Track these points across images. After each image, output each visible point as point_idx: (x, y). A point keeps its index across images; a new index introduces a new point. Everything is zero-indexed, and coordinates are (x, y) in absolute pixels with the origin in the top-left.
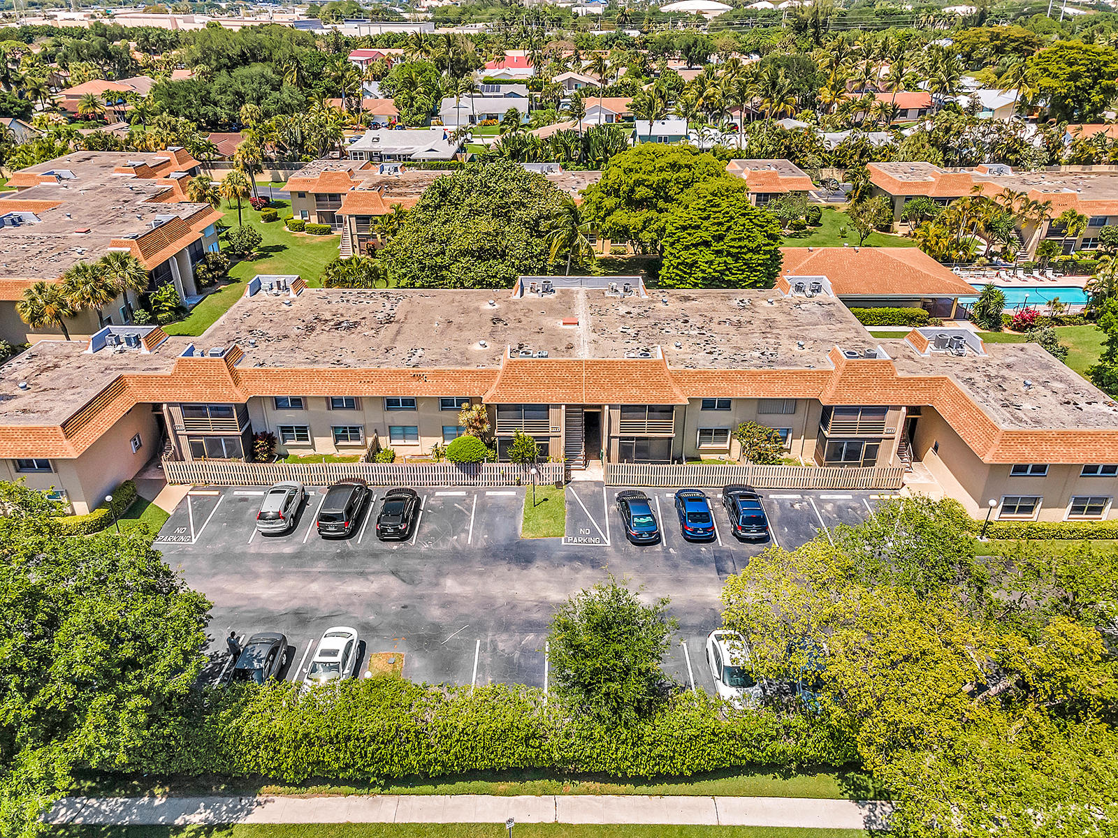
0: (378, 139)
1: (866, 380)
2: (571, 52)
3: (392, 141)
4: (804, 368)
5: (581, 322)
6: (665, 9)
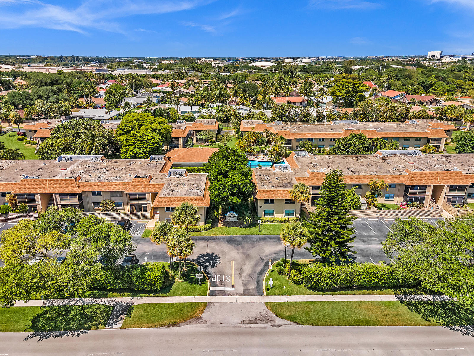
1: (140, 185)
2: (198, 81)
3: (89, 113)
4: (123, 182)
5: (69, 169)
6: (251, 65)
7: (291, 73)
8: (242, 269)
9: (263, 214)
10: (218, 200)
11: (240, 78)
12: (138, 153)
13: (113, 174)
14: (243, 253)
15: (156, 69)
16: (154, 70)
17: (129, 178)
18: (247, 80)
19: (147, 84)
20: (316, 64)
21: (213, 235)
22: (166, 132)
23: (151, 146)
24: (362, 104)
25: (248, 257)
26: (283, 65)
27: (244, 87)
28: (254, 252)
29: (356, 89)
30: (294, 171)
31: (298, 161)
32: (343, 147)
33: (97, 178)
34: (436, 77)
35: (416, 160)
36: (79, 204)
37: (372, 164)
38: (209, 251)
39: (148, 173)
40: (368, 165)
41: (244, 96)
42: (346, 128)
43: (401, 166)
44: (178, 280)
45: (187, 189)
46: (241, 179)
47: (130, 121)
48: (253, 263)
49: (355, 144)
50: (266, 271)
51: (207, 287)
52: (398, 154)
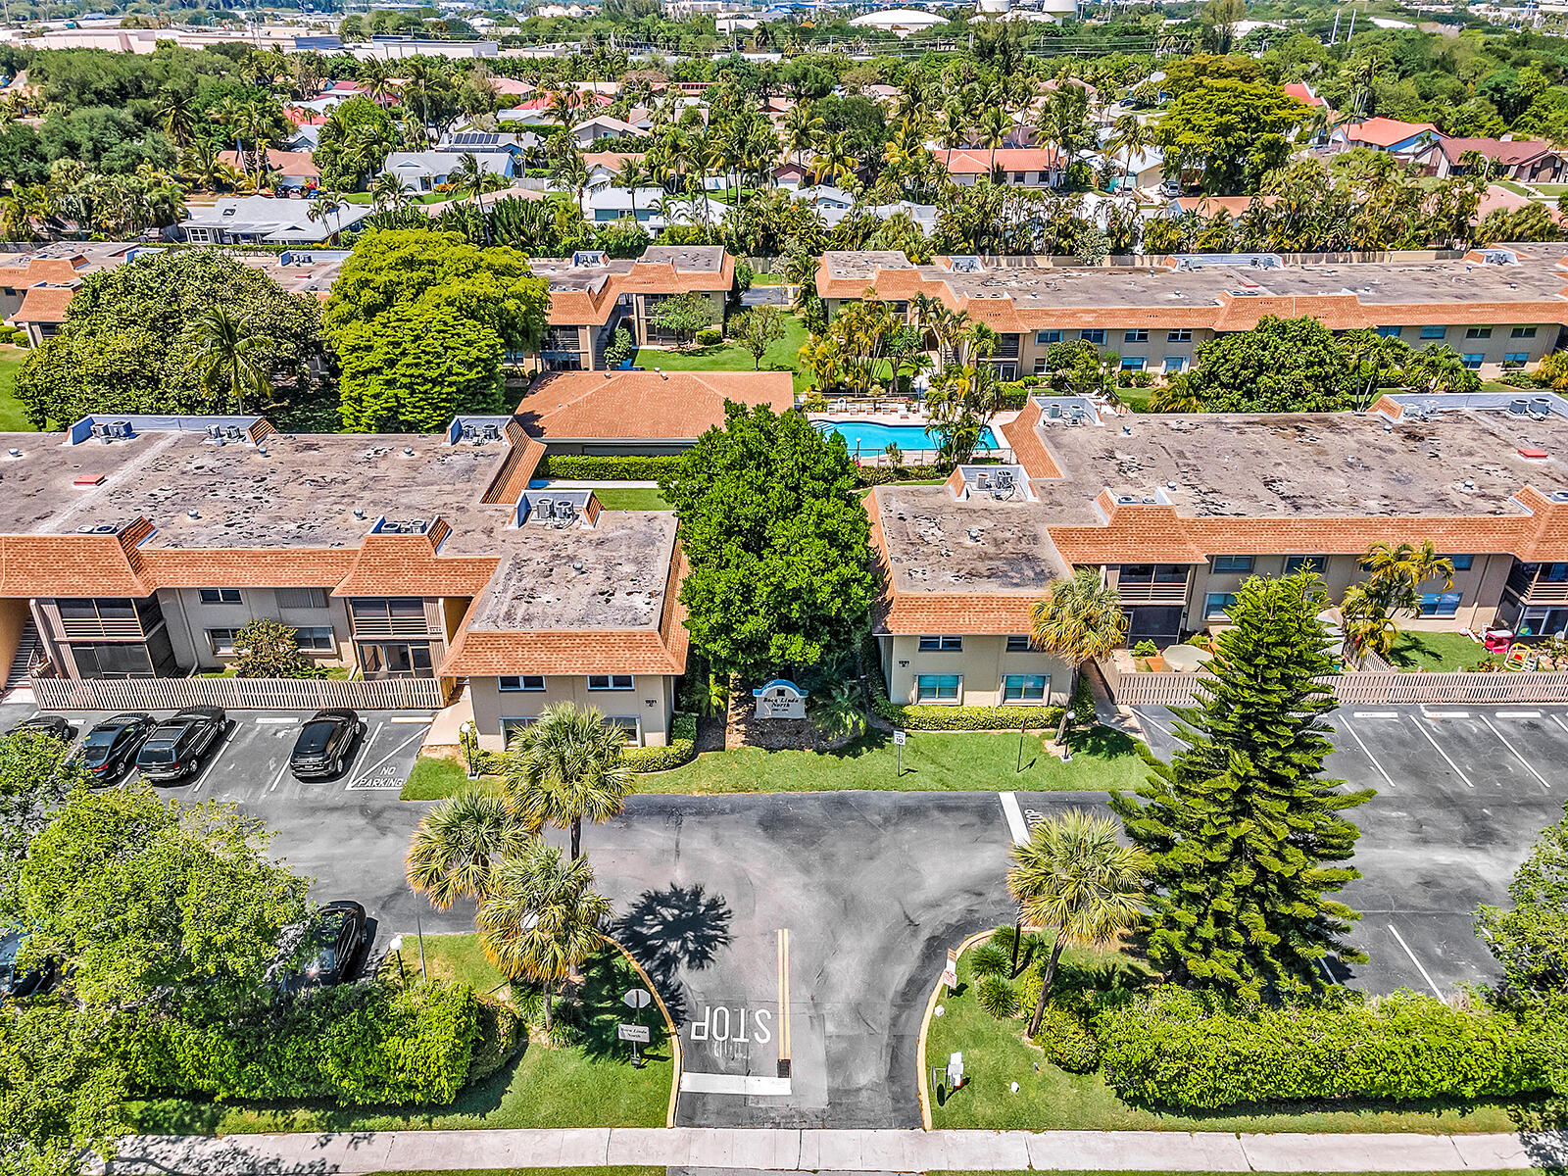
0: (233, 211)
1: (394, 562)
2: (663, 85)
3: (254, 213)
4: (327, 547)
5: (114, 480)
6: (855, 23)
7: (1004, 52)
8: (822, 974)
9: (914, 693)
10: (719, 648)
11: (817, 75)
12: (404, 406)
13: (293, 509)
14: (831, 889)
15: (516, 38)
16: (506, 42)
17: (355, 529)
18: (843, 84)
19: (477, 100)
20: (1090, 16)
21: (702, 789)
22: (524, 308)
23: (457, 374)
24: (1279, 178)
25: (848, 909)
26: (974, 20)
27: (835, 114)
28: (872, 882)
29: (1257, 120)
30: (1041, 498)
31: (1057, 446)
32: (1230, 374)
33: (221, 528)
34: (1547, 70)
35: (1548, 440)
36: (145, 639)
37: (1368, 461)
38: (681, 877)
39: (438, 502)
40: (1351, 465)
41: (833, 149)
42: (1229, 284)
43: (1491, 468)
44: (539, 1036)
45: (591, 589)
46: (825, 561)
47: (377, 264)
48: (871, 941)
49: (1283, 366)
50: (929, 987)
51: (668, 1076)
52: (1467, 410)
